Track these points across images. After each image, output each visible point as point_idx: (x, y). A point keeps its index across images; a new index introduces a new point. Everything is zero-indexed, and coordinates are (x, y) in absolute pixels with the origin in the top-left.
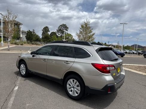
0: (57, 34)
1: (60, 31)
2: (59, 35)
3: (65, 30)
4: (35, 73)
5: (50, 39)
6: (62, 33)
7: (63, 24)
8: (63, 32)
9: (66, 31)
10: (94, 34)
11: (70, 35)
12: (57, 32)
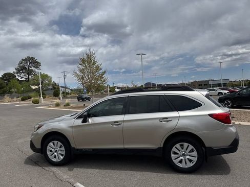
0: (17, 77)
1: (22, 70)
2: (22, 78)
3: (33, 68)
4: (94, 150)
5: (5, 89)
6: (28, 74)
7: (29, 57)
8: (29, 72)
9: (36, 70)
10: (105, 72)
11: (47, 75)
12: (17, 73)
